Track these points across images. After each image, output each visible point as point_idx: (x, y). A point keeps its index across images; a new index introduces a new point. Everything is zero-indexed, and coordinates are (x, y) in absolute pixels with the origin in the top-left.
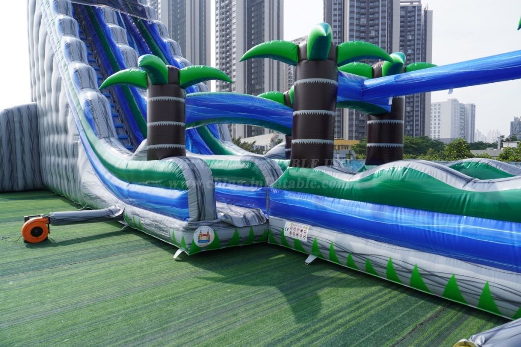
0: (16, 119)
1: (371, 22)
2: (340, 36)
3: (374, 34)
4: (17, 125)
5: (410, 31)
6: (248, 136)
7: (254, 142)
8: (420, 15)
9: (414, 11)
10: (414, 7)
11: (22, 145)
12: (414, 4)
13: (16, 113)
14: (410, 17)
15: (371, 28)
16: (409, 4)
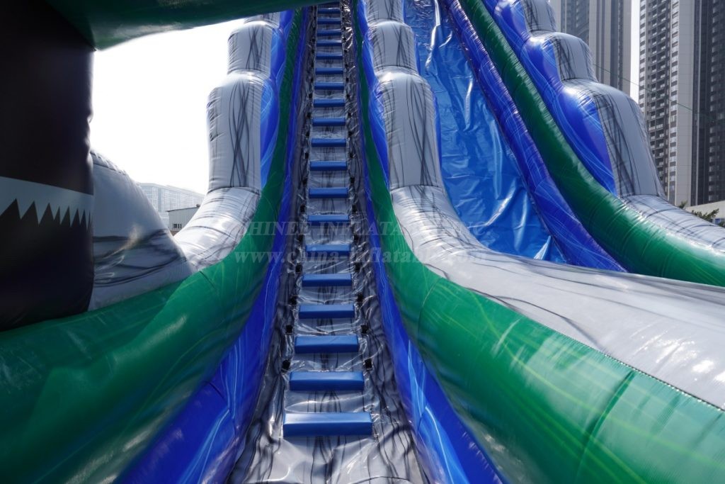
6: (701, 202)
7: (714, 212)
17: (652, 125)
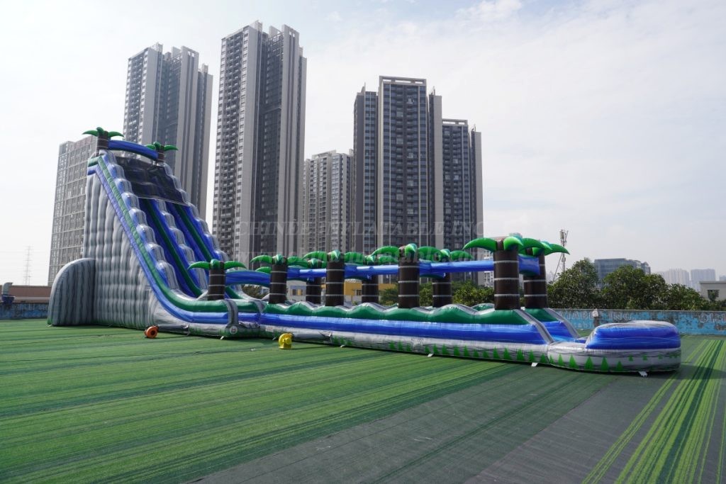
0: (80, 271)
1: (409, 143)
2: (373, 155)
3: (412, 157)
4: (80, 276)
5: (456, 154)
8: (466, 137)
9: (460, 132)
10: (460, 127)
11: (82, 290)
12: (460, 123)
13: (80, 266)
14: (455, 138)
15: (409, 150)
16: (454, 123)
17: (223, 213)
